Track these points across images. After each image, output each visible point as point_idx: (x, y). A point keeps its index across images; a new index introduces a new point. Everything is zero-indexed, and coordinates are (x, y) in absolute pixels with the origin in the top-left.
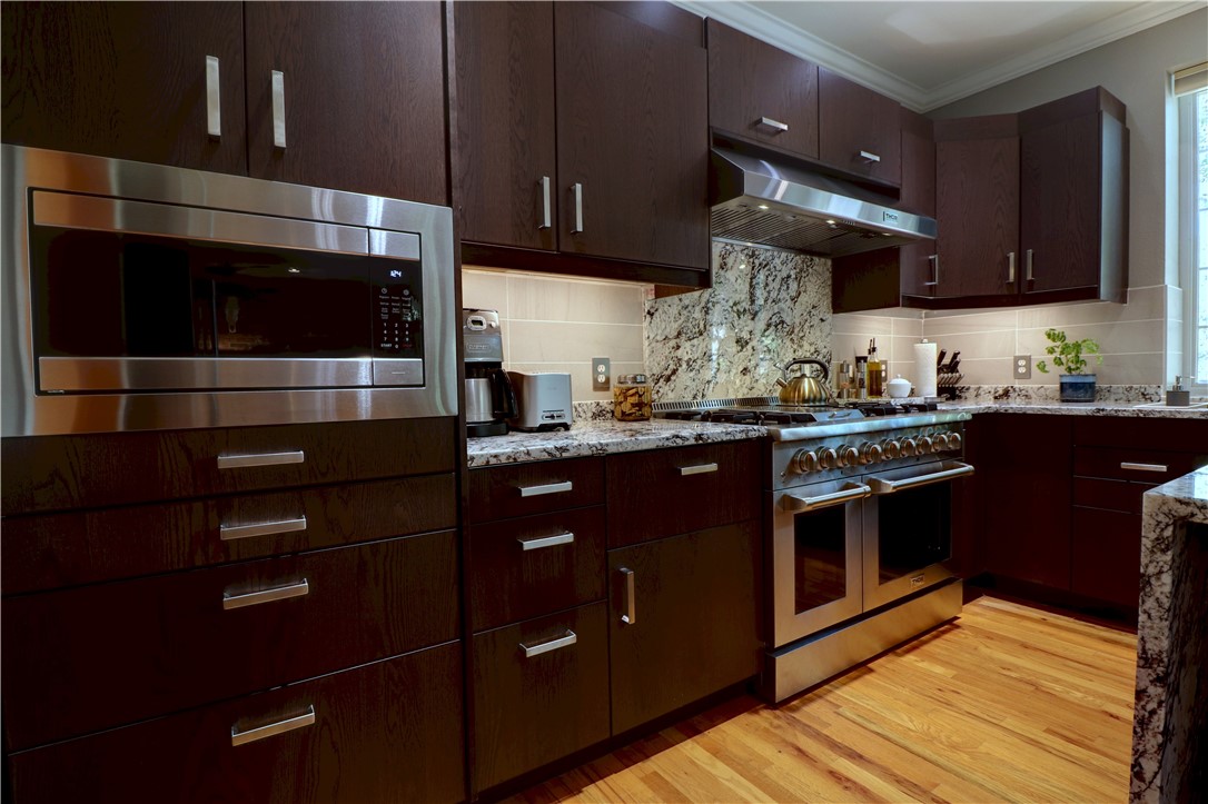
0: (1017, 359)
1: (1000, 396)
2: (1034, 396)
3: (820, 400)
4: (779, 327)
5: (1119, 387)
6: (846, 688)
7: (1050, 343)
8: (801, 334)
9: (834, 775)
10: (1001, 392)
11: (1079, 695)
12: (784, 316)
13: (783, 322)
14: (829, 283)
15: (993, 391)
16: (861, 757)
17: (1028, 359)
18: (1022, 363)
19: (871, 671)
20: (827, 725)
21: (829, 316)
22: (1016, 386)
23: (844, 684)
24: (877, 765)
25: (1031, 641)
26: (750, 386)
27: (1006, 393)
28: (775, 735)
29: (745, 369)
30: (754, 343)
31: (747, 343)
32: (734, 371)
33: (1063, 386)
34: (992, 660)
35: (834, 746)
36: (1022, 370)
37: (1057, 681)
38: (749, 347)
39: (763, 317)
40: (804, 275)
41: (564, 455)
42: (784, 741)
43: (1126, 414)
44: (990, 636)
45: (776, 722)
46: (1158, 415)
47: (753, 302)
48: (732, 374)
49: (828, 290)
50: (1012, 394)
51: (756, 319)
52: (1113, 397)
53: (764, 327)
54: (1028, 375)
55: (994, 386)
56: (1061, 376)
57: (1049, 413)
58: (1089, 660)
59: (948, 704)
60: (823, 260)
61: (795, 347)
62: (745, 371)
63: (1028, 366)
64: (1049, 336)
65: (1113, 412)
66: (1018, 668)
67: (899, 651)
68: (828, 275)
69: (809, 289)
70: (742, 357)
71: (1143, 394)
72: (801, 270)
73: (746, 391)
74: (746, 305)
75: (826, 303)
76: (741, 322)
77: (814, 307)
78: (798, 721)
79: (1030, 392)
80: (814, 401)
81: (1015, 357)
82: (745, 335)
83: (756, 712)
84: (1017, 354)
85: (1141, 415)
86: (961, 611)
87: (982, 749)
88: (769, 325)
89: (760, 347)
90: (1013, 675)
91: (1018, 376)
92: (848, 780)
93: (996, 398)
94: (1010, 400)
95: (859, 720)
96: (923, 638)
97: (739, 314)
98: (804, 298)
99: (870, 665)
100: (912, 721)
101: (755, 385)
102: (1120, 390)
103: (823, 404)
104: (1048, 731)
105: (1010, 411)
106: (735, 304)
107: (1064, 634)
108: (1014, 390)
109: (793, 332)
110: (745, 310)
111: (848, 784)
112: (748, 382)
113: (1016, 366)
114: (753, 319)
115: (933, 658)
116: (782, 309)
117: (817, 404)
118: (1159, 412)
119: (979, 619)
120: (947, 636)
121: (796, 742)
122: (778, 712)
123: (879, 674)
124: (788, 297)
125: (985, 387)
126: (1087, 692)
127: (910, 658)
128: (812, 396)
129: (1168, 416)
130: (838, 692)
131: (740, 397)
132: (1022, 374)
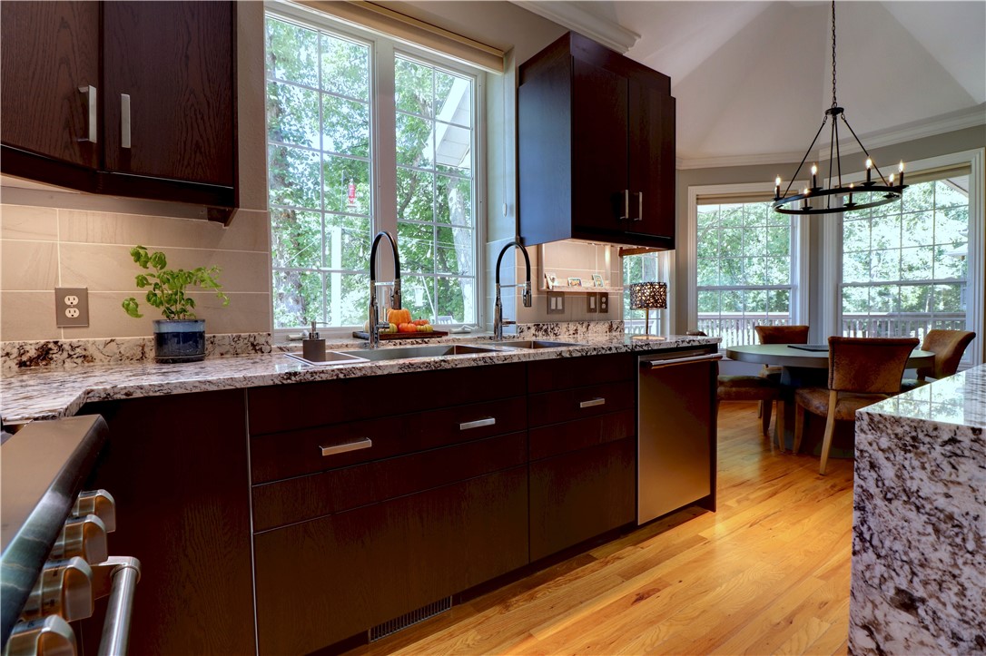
0: (61, 294)
1: (31, 360)
2: (97, 355)
5: (224, 336)
7: (138, 270)
10: (33, 353)
15: (15, 352)
17: (83, 295)
22: (62, 340)
27: (44, 354)
33: (161, 339)
36: (72, 313)
43: (324, 377)
46: (359, 374)
50: (55, 355)
52: (218, 351)
54: (83, 321)
55: (17, 343)
56: (158, 322)
57: (215, 388)
63: (84, 306)
64: (137, 256)
65: (309, 376)
71: (252, 345)
79: (92, 351)
81: (57, 290)
84: (60, 286)
85: (341, 376)
91: (63, 321)
93: (21, 364)
94: (53, 365)
102: (227, 341)
105: (138, 394)
108: (61, 348)
113: (61, 307)
118: (360, 369)
129: (369, 373)
132: (73, 320)
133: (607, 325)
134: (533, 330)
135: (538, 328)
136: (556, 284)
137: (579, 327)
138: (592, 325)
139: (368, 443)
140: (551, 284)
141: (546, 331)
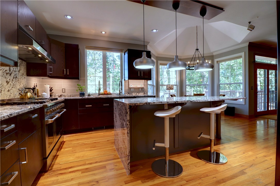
0: (63, 89)
3: (33, 98)
4: (16, 78)
6: (57, 160)
7: (78, 86)
8: (21, 81)
9: (70, 172)
10: (60, 95)
11: (90, 142)
12: (17, 75)
13: (17, 77)
14: (26, 68)
16: (72, 167)
17: (65, 89)
18: (64, 90)
19: (58, 155)
20: (61, 167)
21: (26, 77)
22: (63, 94)
23: (56, 160)
24: (76, 166)
25: (77, 139)
26: (10, 95)
27: (61, 96)
28: (53, 175)
29: (8, 90)
30: (10, 83)
31: (9, 83)
32: (6, 91)
33: (80, 94)
34: (75, 144)
35: (66, 169)
36: (64, 91)
37: (86, 142)
38: (9, 84)
39: (13, 75)
40: (21, 65)
41: (12, 116)
42: (56, 175)
44: (71, 141)
45: (50, 173)
47: (10, 71)
48: (5, 91)
49: (25, 70)
50: (62, 96)
51: (11, 76)
53: (13, 78)
54: (65, 92)
58: (87, 137)
59: (76, 152)
60: (24, 62)
61: (19, 84)
62: (8, 91)
63: (65, 90)
66: (80, 143)
67: (59, 150)
68: (25, 66)
69: (22, 69)
70: (8, 87)
72: (20, 64)
73: (9, 96)
74: (8, 71)
75: (25, 73)
76: (7, 76)
77: (23, 74)
78: (54, 170)
79: (66, 95)
80: (32, 98)
82: (8, 80)
83: (44, 175)
86: (64, 139)
87: (86, 155)
88: (14, 78)
89: (12, 84)
90: (80, 144)
91: (63, 92)
92: (74, 171)
93: (59, 97)
95: (65, 163)
96: (61, 146)
97: (7, 74)
98: (21, 71)
99: (57, 154)
100: (73, 158)
101: (11, 95)
103: (34, 99)
104: (91, 148)
106: (6, 71)
107: (80, 136)
109: (19, 80)
110: (8, 73)
111: (75, 171)
112: (9, 94)
113: (63, 90)
114: (10, 76)
115: (66, 148)
116: (16, 74)
117: (33, 99)
119: (67, 139)
120: (65, 144)
121: (58, 173)
122: (48, 172)
123: (60, 155)
124: (18, 71)
125: (57, 94)
126: (90, 141)
127: (62, 150)
128: (31, 97)
130: (56, 162)
131: (7, 99)
132: (64, 92)
133: (143, 93)
134: (127, 94)
135: (128, 93)
136: (132, 86)
137: (137, 93)
138: (140, 93)
139: (91, 106)
140: (131, 86)
141: (130, 94)
